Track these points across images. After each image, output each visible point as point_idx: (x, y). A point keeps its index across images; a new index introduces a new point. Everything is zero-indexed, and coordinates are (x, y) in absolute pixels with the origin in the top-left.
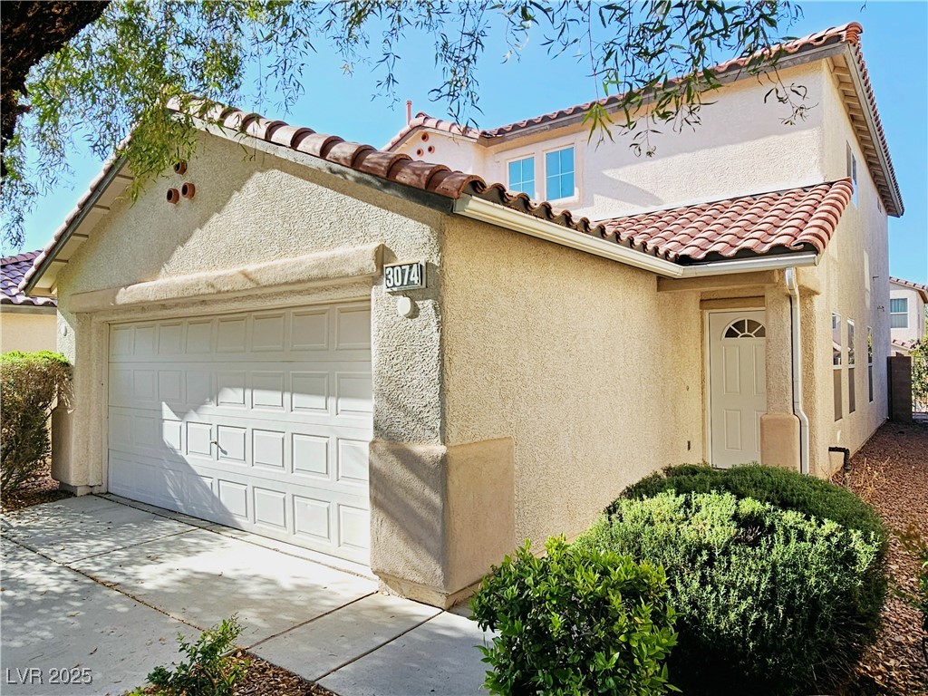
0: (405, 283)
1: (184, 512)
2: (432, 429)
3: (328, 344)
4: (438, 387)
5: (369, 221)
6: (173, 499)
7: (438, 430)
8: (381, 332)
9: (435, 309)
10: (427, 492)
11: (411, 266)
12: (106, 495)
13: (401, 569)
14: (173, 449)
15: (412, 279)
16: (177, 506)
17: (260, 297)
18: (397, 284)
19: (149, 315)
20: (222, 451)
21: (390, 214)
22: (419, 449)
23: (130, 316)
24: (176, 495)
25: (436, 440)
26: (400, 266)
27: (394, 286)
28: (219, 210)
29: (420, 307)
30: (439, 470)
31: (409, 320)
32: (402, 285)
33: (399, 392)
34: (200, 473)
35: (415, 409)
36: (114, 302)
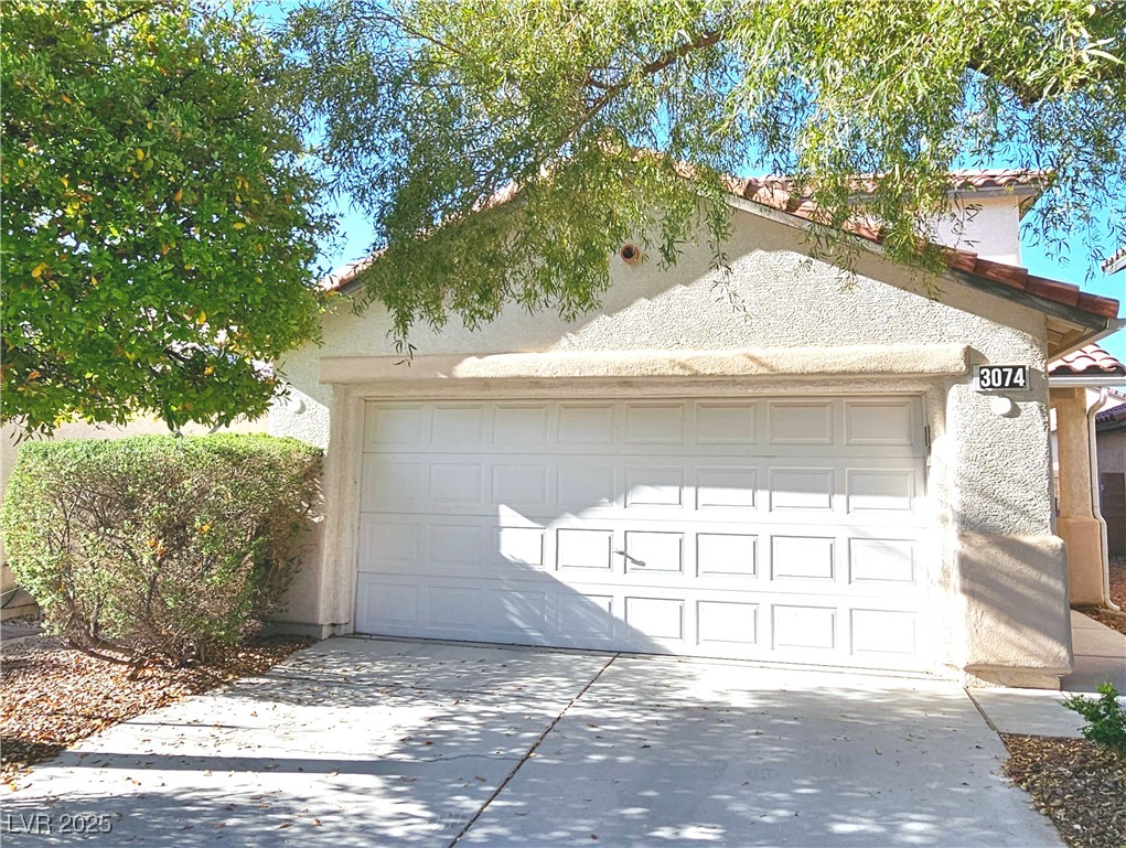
0: (1007, 384)
1: (547, 644)
2: (1041, 522)
3: (832, 439)
4: (1047, 482)
5: (946, 322)
6: (521, 630)
7: (1048, 521)
8: (967, 429)
9: (1041, 410)
10: (1044, 579)
11: (1015, 369)
12: (356, 635)
13: (1013, 657)
14: (525, 565)
15: (1015, 381)
16: (530, 637)
17: (739, 383)
18: (994, 384)
19: (495, 393)
20: (634, 561)
21: (978, 318)
22: (1030, 539)
23: (455, 393)
24: (525, 622)
25: (1045, 531)
26: (1001, 368)
27: (991, 386)
28: (687, 283)
29: (1021, 407)
30: (1060, 558)
31: (1007, 419)
32: (1003, 386)
33: (995, 487)
34: (582, 591)
35: (1017, 503)
36: (449, 372)
